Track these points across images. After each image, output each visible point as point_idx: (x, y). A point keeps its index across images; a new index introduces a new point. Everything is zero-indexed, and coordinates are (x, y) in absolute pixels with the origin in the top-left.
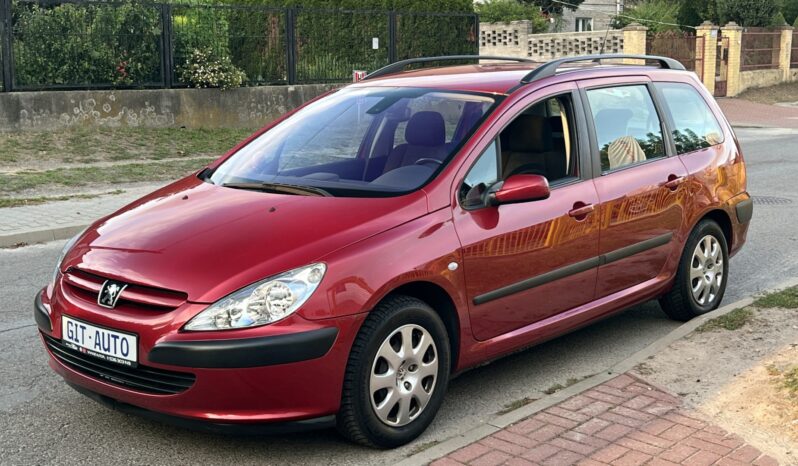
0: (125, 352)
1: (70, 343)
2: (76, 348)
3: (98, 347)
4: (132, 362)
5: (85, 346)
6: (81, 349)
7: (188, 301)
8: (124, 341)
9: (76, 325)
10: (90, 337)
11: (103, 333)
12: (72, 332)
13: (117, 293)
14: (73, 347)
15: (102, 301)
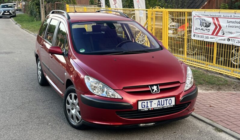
0: (170, 103)
1: (144, 109)
2: (148, 110)
3: (159, 105)
4: (173, 105)
5: (152, 107)
6: (150, 109)
7: (181, 83)
8: (170, 100)
9: (147, 102)
10: (155, 104)
11: (161, 101)
12: (145, 105)
13: (158, 88)
14: (146, 110)
15: (153, 92)
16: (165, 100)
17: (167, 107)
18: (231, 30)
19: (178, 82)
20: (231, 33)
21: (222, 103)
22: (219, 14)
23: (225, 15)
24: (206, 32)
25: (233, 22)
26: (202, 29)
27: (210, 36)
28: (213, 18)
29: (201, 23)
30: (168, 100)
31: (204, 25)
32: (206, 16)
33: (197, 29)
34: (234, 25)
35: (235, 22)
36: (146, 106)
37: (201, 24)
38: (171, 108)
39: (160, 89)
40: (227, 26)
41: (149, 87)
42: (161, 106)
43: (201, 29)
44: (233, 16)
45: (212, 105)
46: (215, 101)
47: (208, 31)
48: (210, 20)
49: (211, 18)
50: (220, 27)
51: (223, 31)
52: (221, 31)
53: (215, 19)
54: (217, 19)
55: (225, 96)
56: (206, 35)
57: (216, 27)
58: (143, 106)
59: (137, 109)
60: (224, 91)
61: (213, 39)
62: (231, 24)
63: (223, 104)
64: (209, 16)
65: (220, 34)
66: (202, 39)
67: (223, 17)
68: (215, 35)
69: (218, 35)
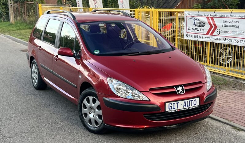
0: (195, 104)
1: (171, 111)
2: (174, 111)
3: (185, 107)
4: (198, 106)
5: (179, 109)
6: (177, 111)
7: (203, 83)
8: (195, 101)
9: (174, 104)
10: (181, 105)
11: (187, 101)
12: (171, 107)
13: (183, 88)
14: (173, 111)
15: (179, 93)
16: (191, 101)
17: (192, 108)
18: (227, 29)
19: (200, 82)
20: (227, 32)
21: (228, 102)
22: (214, 14)
23: (221, 15)
24: (200, 32)
25: (230, 22)
26: (196, 29)
27: (204, 36)
28: (208, 18)
29: (195, 22)
30: (193, 100)
31: (198, 25)
32: (200, 15)
33: (190, 29)
34: (230, 24)
35: (231, 22)
36: (173, 108)
37: (194, 24)
38: (196, 109)
39: (185, 90)
40: (223, 26)
41: (174, 88)
42: (187, 107)
43: (194, 29)
44: (229, 16)
45: (220, 104)
46: (221, 101)
47: (202, 31)
48: (205, 20)
49: (206, 18)
50: (216, 27)
51: (219, 31)
52: (216, 31)
53: (210, 18)
54: (212, 18)
55: (228, 96)
56: (200, 35)
57: (211, 27)
58: (170, 108)
59: (164, 111)
60: (224, 91)
61: (208, 39)
62: (228, 24)
63: (230, 103)
64: (204, 15)
65: (216, 33)
66: (195, 39)
67: (218, 17)
68: (210, 35)
69: (213, 35)
